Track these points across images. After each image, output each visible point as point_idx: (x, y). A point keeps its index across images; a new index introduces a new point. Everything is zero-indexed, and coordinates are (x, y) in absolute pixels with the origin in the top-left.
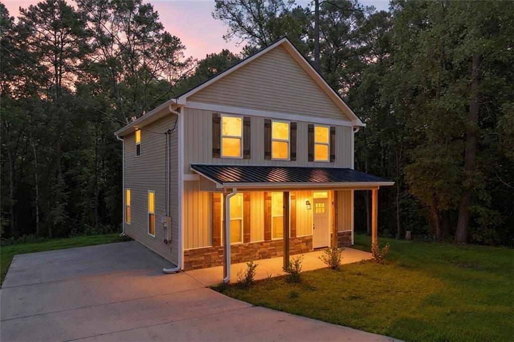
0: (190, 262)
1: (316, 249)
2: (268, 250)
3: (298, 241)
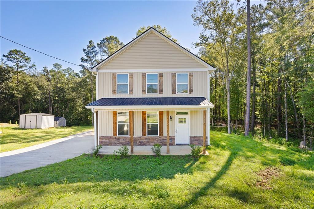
0: (102, 142)
1: (177, 144)
2: (145, 141)
3: (165, 138)
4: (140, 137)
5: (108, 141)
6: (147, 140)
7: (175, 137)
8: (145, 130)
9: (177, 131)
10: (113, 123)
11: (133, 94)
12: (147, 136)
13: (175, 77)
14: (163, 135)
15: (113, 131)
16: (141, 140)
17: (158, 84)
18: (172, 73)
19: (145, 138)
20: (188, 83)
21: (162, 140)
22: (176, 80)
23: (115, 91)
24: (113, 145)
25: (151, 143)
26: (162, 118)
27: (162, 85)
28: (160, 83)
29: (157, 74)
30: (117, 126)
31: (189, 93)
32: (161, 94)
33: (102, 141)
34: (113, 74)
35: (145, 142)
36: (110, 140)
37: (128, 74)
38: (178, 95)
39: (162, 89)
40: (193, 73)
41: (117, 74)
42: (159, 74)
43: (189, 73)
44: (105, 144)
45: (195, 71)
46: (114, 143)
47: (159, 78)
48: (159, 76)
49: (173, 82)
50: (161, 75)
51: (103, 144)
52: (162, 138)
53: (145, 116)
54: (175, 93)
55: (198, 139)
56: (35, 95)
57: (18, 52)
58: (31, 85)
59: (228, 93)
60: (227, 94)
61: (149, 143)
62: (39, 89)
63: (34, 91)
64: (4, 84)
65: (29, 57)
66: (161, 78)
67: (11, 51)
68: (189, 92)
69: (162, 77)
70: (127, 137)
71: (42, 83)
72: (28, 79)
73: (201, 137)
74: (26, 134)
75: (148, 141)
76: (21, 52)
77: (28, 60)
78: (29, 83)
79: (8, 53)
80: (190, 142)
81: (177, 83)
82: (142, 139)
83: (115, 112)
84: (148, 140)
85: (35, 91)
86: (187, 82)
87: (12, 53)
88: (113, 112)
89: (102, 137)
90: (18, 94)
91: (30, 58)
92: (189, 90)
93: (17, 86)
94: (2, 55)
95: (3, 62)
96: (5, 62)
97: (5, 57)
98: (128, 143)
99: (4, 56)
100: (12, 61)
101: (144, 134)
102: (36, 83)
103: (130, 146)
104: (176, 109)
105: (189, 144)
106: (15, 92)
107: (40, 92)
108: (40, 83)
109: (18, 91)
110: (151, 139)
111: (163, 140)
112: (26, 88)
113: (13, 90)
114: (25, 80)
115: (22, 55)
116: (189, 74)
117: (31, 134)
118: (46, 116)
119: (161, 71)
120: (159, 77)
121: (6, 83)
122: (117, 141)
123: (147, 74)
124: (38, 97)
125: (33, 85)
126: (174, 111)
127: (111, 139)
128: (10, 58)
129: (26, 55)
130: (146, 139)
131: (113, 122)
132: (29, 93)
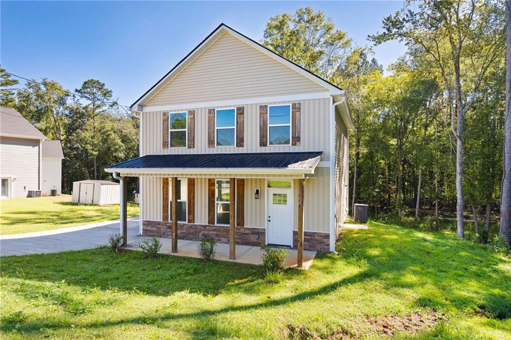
0: (147, 230)
2: (212, 234)
3: (247, 232)
4: (205, 226)
5: (155, 229)
6: (215, 233)
7: (265, 229)
8: (213, 214)
9: (269, 219)
10: (163, 199)
11: (194, 147)
12: (216, 224)
13: (267, 113)
14: (243, 225)
15: (163, 213)
16: (206, 232)
17: (235, 127)
18: (261, 107)
19: (213, 228)
20: (290, 125)
21: (242, 234)
22: (267, 118)
23: (166, 142)
24: (162, 236)
25: (223, 239)
26: (241, 192)
27: (242, 129)
28: (239, 126)
29: (234, 110)
30: (168, 204)
31: (292, 145)
32: (240, 146)
33: (147, 228)
34: (164, 114)
35: (213, 236)
36: (158, 228)
37: (187, 112)
38: (270, 149)
39: (243, 137)
40: (300, 104)
41: (170, 113)
42: (237, 108)
43: (293, 104)
44: (151, 234)
45: (306, 100)
46: (164, 234)
47: (237, 117)
48: (237, 112)
49: (262, 122)
50: (241, 111)
51: (148, 233)
52: (242, 230)
53: (213, 187)
54: (266, 145)
55: (310, 237)
56: (116, 150)
57: (94, 83)
58: (111, 134)
59: (459, 142)
60: (456, 143)
61: (218, 238)
62: (122, 142)
63: (115, 145)
64: (75, 134)
65: (109, 90)
66: (241, 116)
67: (85, 83)
68: (292, 141)
69: (243, 114)
70: (184, 224)
71: (127, 131)
72: (108, 125)
73: (316, 233)
74: (73, 211)
75: (218, 235)
76: (99, 83)
77: (107, 95)
78: (109, 132)
79: (82, 86)
80: (293, 243)
81: (269, 125)
82: (208, 231)
83: (166, 179)
84: (217, 233)
85: (117, 144)
86: (289, 123)
87: (87, 85)
88: (164, 179)
89: (146, 221)
90: (93, 150)
91: (111, 91)
92: (293, 138)
93: (93, 137)
94: (75, 89)
95: (76, 99)
96: (78, 100)
97: (77, 93)
98: (185, 234)
99: (77, 90)
100: (87, 97)
101: (211, 221)
102: (119, 132)
103: (171, 240)
104: (268, 175)
105: (292, 247)
106: (89, 147)
107: (124, 146)
108: (124, 131)
109: (93, 145)
110: (223, 231)
111: (244, 234)
112: (105, 141)
113: (86, 143)
114: (103, 128)
115: (100, 87)
116: (292, 106)
117: (79, 212)
118: (107, 186)
119: (240, 103)
120: (237, 115)
121: (79, 133)
122: (168, 230)
123: (217, 111)
124: (120, 155)
125: (113, 136)
126: (264, 179)
127: (159, 226)
128: (85, 93)
129: (105, 87)
130: (214, 230)
131: (163, 197)
132: (109, 148)
